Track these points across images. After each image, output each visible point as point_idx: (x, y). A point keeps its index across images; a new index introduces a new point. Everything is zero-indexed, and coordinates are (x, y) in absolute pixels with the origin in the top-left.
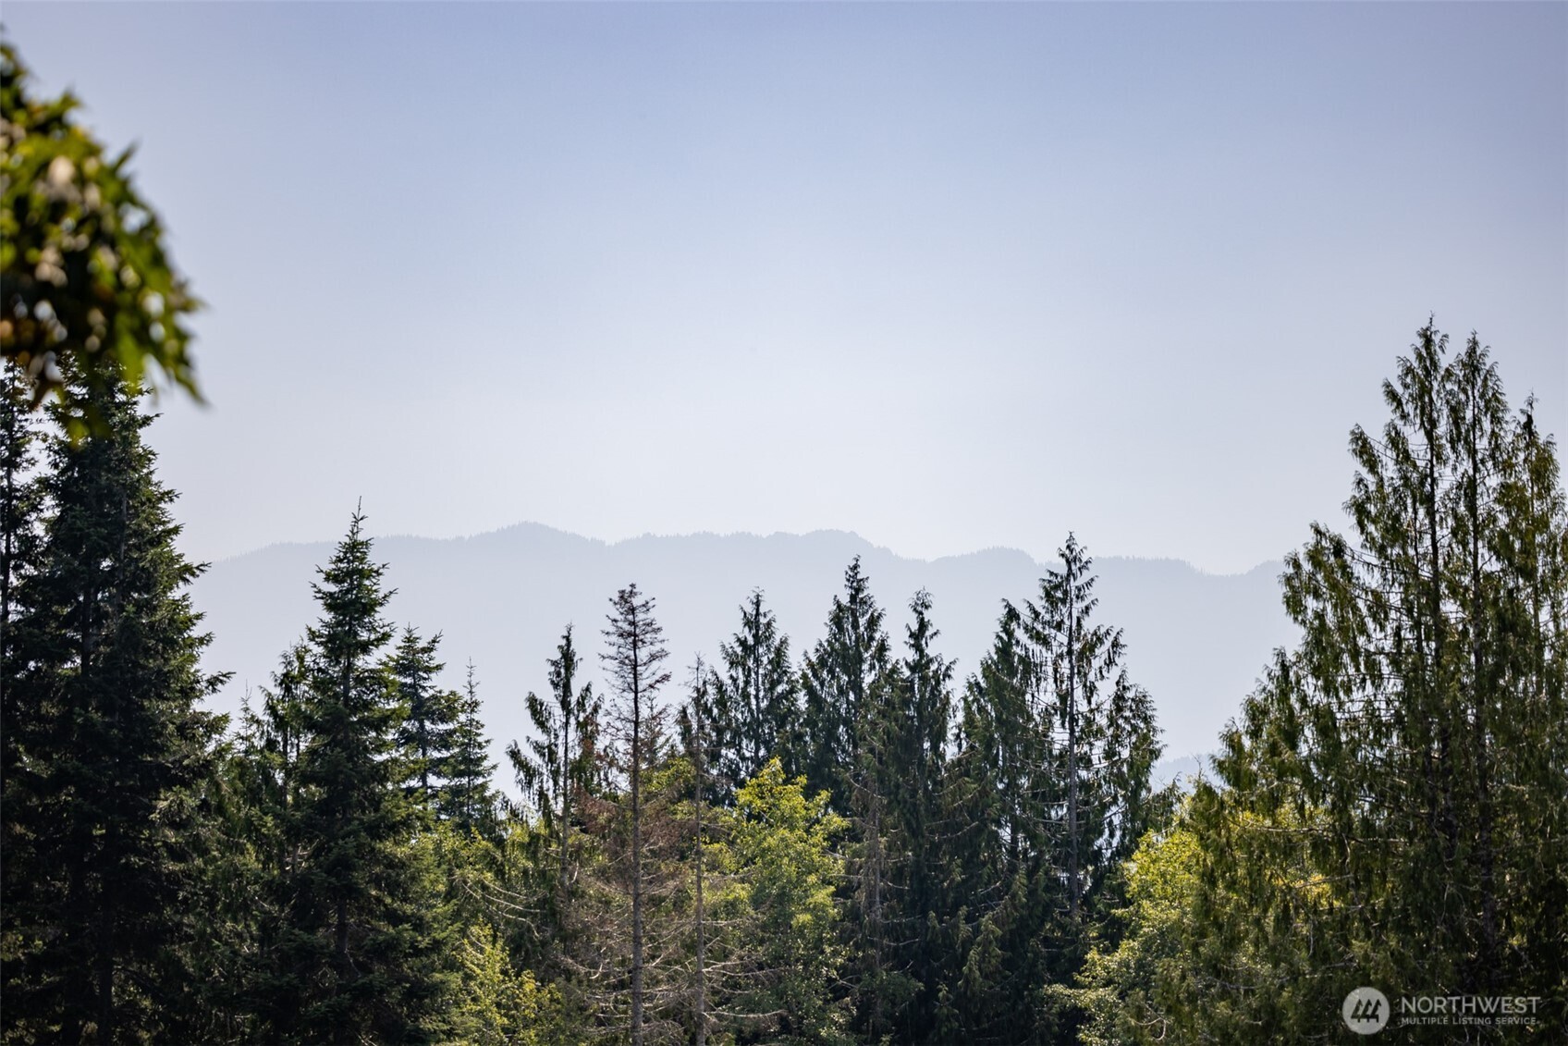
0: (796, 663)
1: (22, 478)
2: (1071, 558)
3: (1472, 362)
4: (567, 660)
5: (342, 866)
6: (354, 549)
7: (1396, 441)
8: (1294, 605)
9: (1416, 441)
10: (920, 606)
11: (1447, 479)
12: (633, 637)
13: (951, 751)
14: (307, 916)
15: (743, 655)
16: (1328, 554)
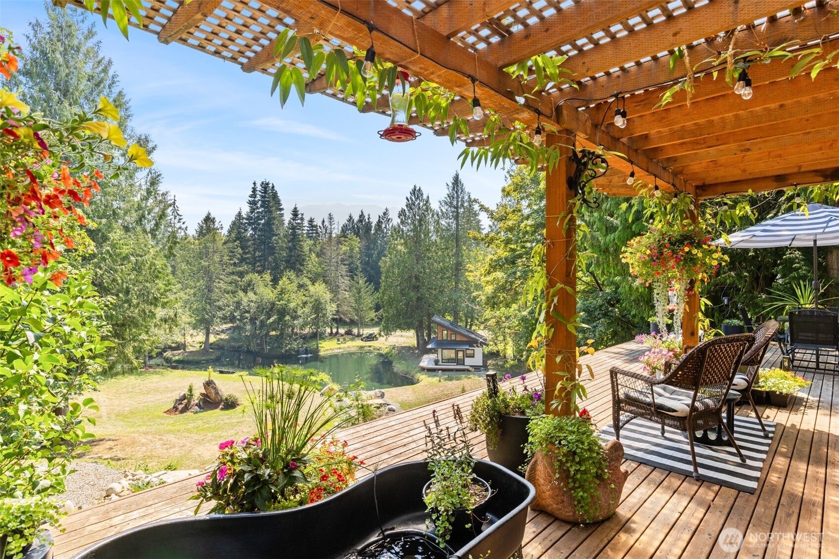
0: (355, 221)
1: (256, 199)
2: (387, 210)
3: (420, 189)
4: (324, 221)
5: (294, 246)
6: (295, 208)
7: (411, 198)
8: (399, 217)
9: (414, 199)
10: (369, 215)
11: (416, 203)
12: (331, 219)
13: (373, 232)
14: (291, 251)
15: (349, 221)
16: (403, 211)
